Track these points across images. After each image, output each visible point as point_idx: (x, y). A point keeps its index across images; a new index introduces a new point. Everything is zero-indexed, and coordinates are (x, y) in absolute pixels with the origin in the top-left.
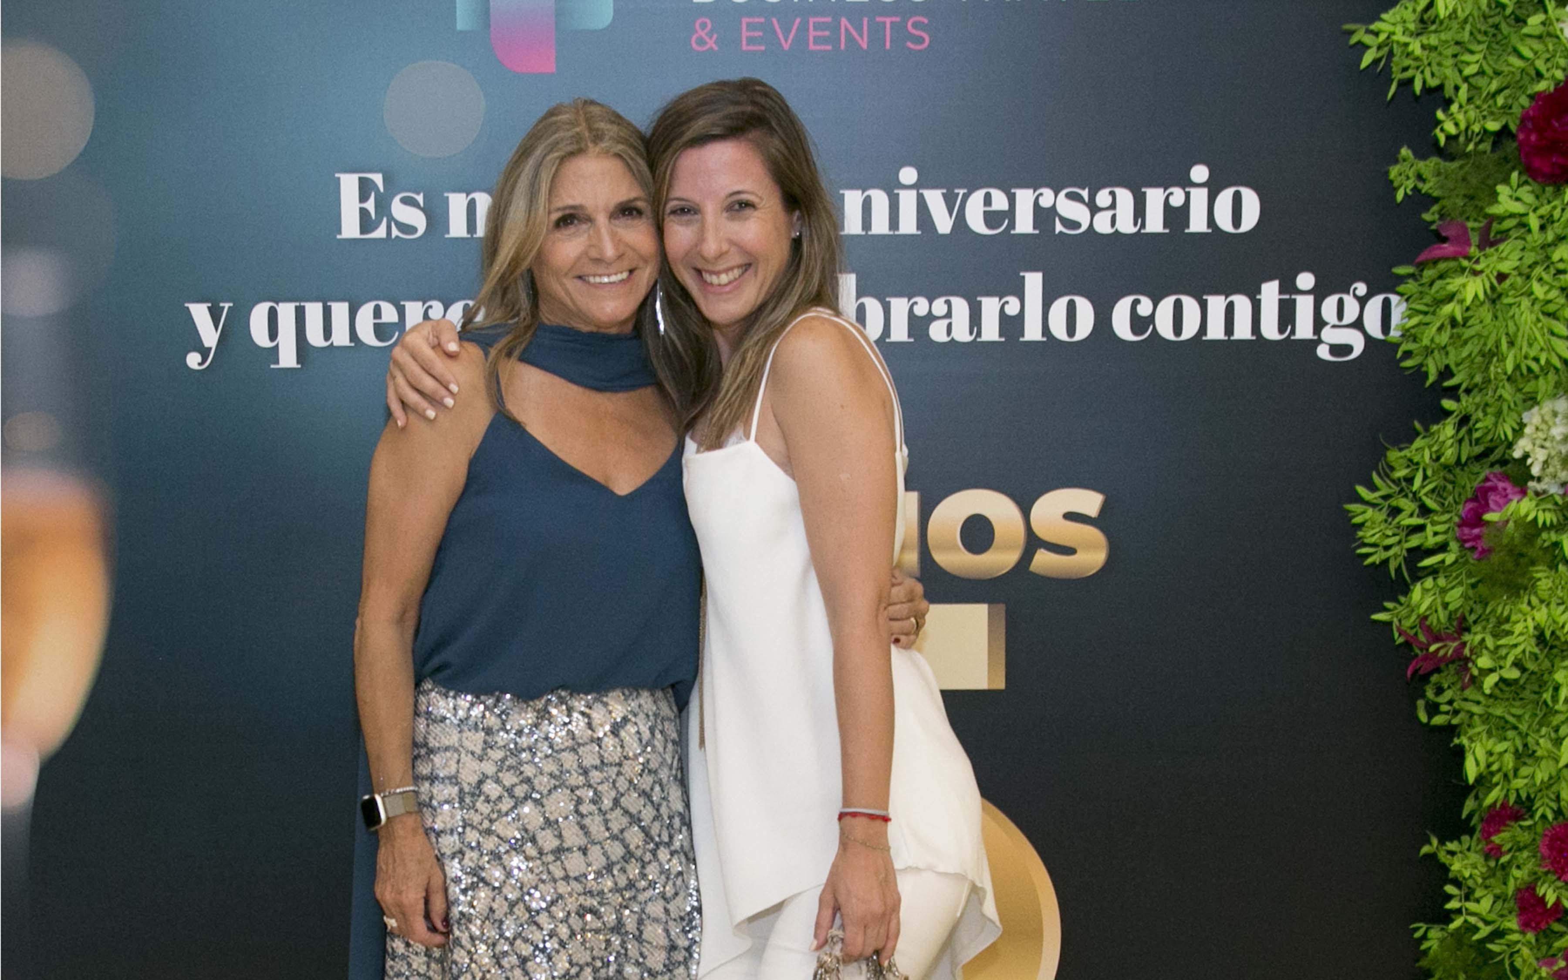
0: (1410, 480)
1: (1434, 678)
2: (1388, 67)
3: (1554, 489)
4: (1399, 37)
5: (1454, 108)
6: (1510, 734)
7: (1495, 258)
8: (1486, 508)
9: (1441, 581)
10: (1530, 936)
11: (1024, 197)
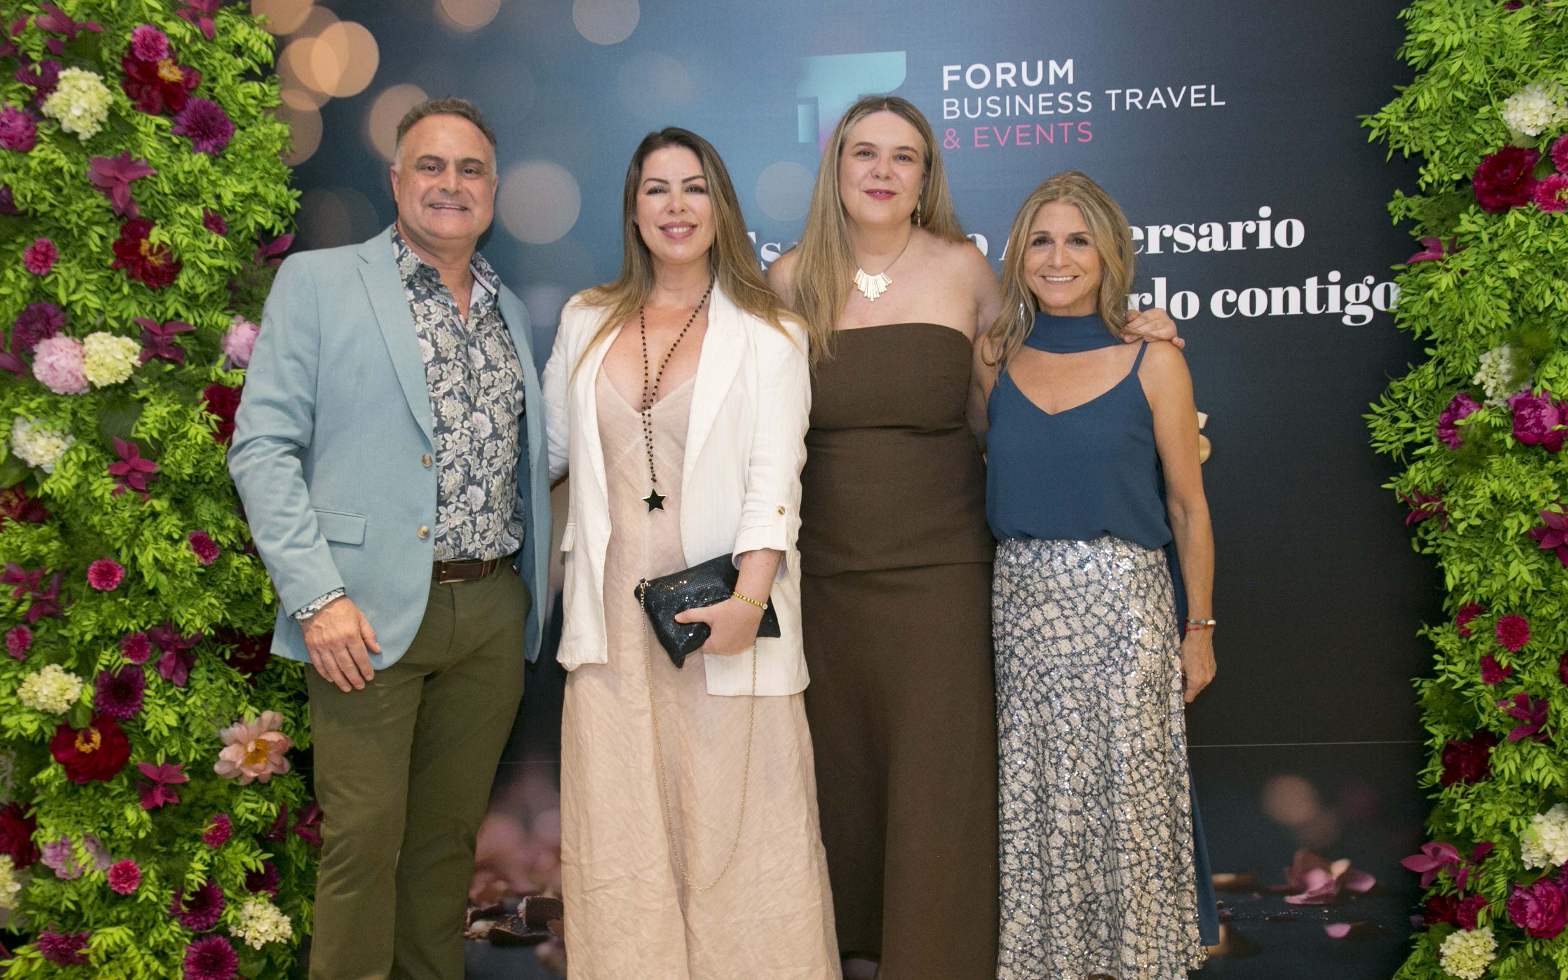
0: (1405, 400)
1: (1423, 524)
2: (1387, 141)
3: (1502, 405)
4: (1394, 123)
5: (1431, 166)
6: (1475, 559)
7: (1459, 259)
8: (1457, 416)
9: (1428, 464)
10: (1491, 687)
11: (1154, 232)
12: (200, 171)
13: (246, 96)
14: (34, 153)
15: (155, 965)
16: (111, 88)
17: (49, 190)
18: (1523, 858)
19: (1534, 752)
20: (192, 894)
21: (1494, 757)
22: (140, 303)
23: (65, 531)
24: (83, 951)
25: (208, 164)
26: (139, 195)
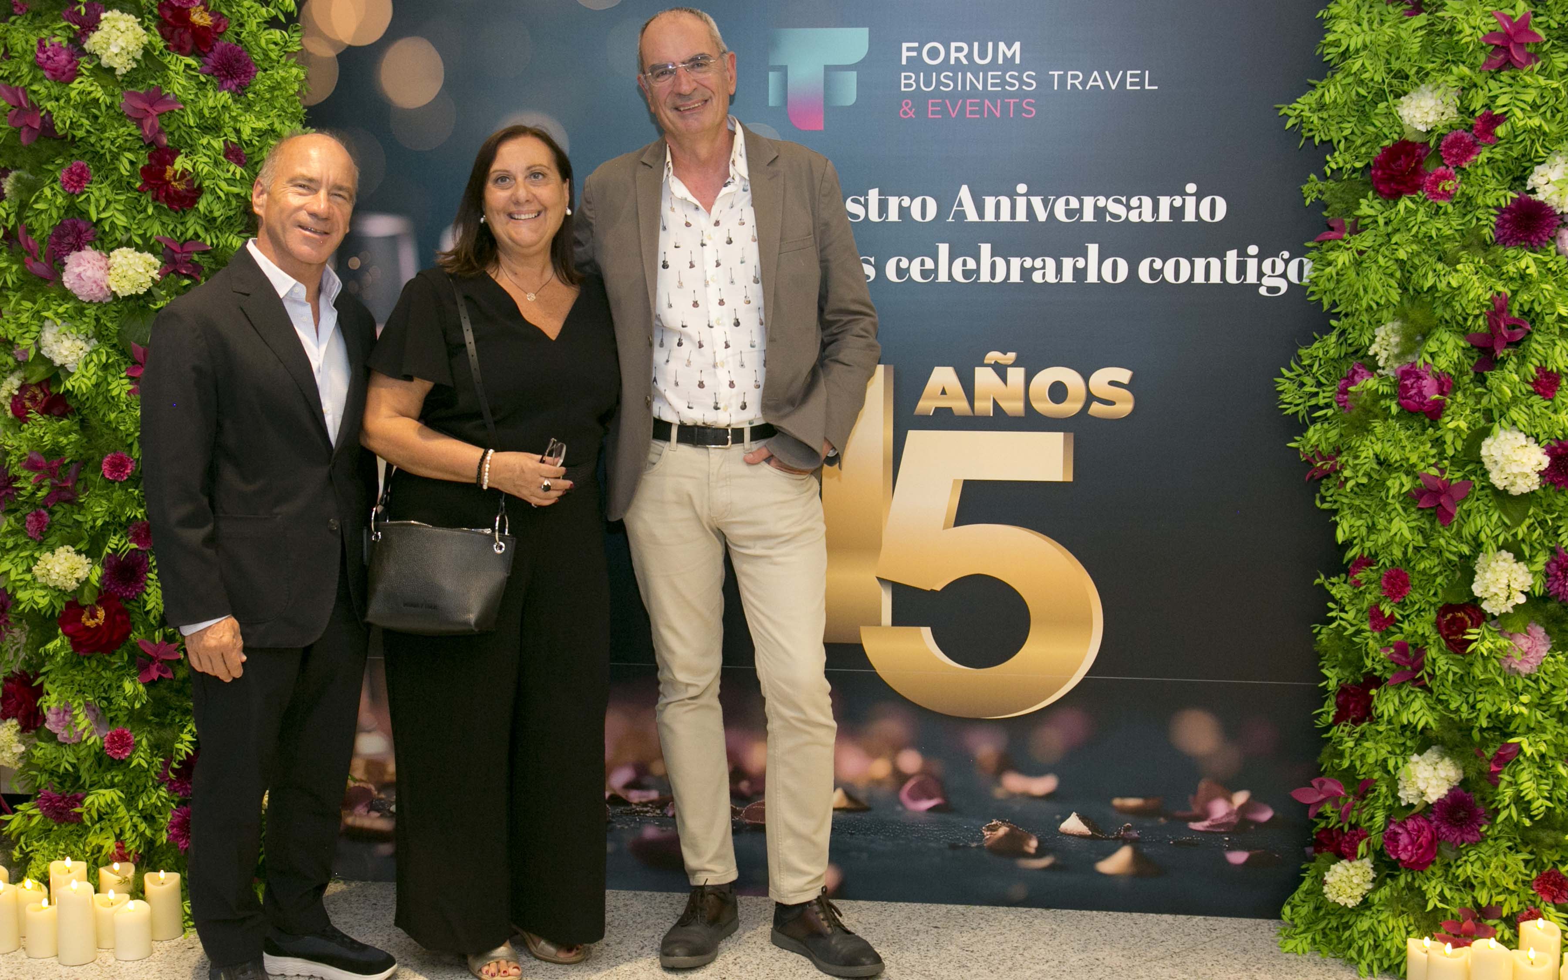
0: (1311, 366)
1: (1323, 481)
2: (1300, 129)
3: (1392, 374)
4: (1306, 112)
5: (1336, 154)
7: (1359, 240)
8: (1352, 384)
9: (1326, 426)
10: (1376, 634)
11: (1089, 201)
12: (223, 106)
13: (268, 42)
14: (74, 85)
15: (142, 826)
16: (147, 29)
17: (87, 119)
18: (1399, 794)
19: (1412, 696)
20: (180, 763)
21: (1375, 698)
22: (163, 224)
23: (84, 425)
24: (78, 810)
25: (230, 101)
26: (168, 126)
